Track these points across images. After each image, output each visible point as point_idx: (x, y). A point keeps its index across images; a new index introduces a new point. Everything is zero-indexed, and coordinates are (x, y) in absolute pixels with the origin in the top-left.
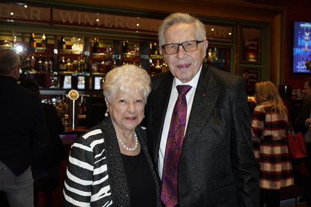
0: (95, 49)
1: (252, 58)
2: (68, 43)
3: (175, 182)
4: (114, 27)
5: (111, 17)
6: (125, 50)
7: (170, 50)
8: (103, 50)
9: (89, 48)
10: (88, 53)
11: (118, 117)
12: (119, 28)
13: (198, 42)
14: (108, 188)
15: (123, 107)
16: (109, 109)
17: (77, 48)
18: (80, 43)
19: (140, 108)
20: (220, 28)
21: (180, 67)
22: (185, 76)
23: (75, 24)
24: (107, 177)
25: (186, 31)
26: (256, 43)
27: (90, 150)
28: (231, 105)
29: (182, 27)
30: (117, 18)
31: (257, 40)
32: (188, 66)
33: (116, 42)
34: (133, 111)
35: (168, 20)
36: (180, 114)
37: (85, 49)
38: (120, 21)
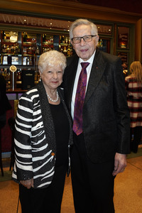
0: (25, 39)
1: (123, 46)
2: (7, 35)
3: (81, 119)
4: (37, 26)
5: (35, 19)
6: (45, 40)
7: (76, 41)
8: (30, 40)
9: (21, 39)
10: (20, 42)
11: (47, 81)
12: (41, 26)
13: (92, 36)
14: (42, 123)
15: (50, 76)
16: (42, 76)
17: (14, 39)
18: (15, 35)
19: (60, 76)
20: (104, 27)
21: (82, 51)
22: (85, 56)
23: (12, 23)
24: (41, 117)
25: (85, 29)
26: (126, 37)
27: (31, 101)
28: (113, 74)
29: (83, 27)
30: (39, 19)
31: (126, 34)
32: (87, 50)
33: (38, 35)
34: (56, 77)
35: (75, 23)
36: (83, 79)
37: (18, 39)
38: (41, 21)
